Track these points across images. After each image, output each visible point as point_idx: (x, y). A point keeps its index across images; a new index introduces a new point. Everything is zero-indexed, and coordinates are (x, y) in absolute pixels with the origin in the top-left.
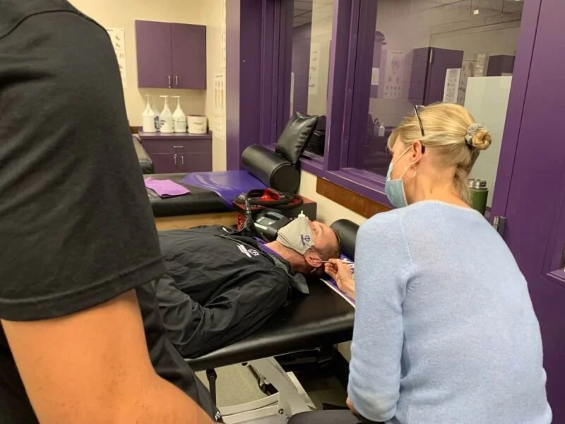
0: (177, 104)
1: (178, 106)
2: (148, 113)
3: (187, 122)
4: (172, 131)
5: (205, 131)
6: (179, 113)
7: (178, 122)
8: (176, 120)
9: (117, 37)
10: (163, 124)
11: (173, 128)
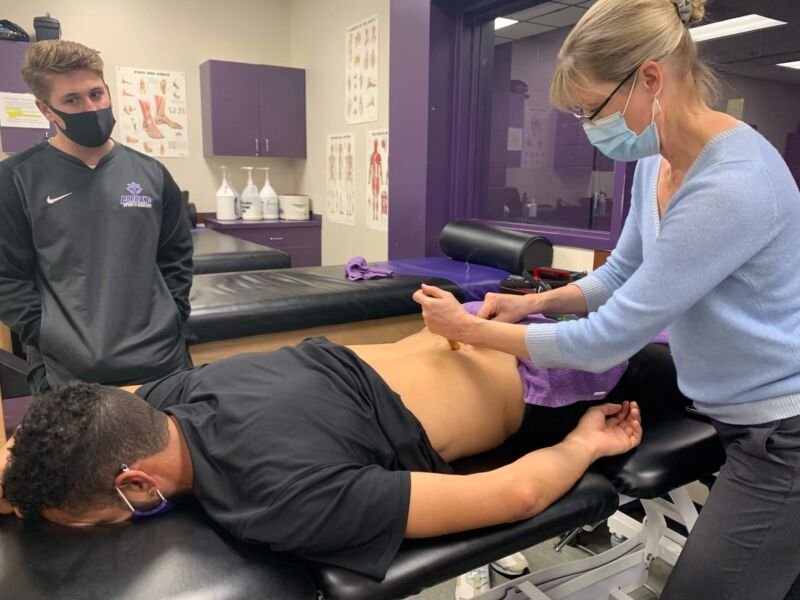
0: (265, 179)
1: (267, 182)
2: (225, 192)
3: (279, 204)
4: (260, 217)
5: (307, 217)
6: (268, 192)
7: (268, 204)
8: (265, 202)
9: (175, 85)
10: (248, 208)
11: (262, 213)
